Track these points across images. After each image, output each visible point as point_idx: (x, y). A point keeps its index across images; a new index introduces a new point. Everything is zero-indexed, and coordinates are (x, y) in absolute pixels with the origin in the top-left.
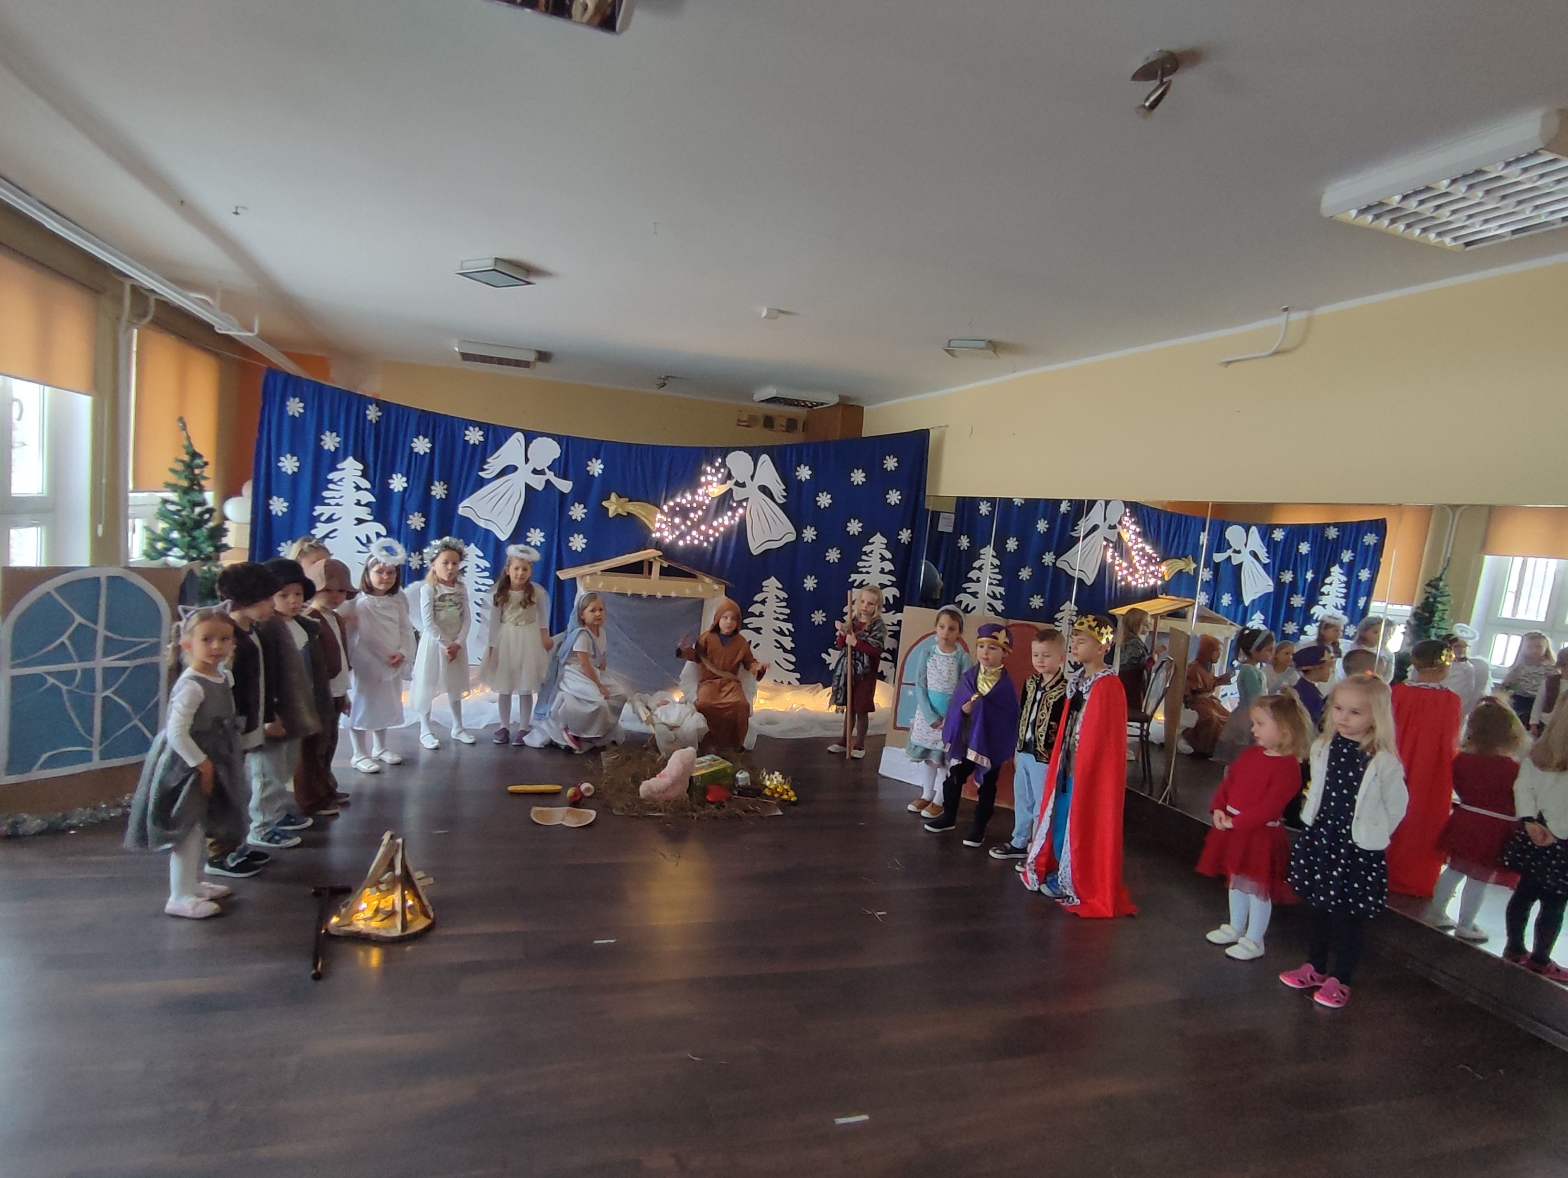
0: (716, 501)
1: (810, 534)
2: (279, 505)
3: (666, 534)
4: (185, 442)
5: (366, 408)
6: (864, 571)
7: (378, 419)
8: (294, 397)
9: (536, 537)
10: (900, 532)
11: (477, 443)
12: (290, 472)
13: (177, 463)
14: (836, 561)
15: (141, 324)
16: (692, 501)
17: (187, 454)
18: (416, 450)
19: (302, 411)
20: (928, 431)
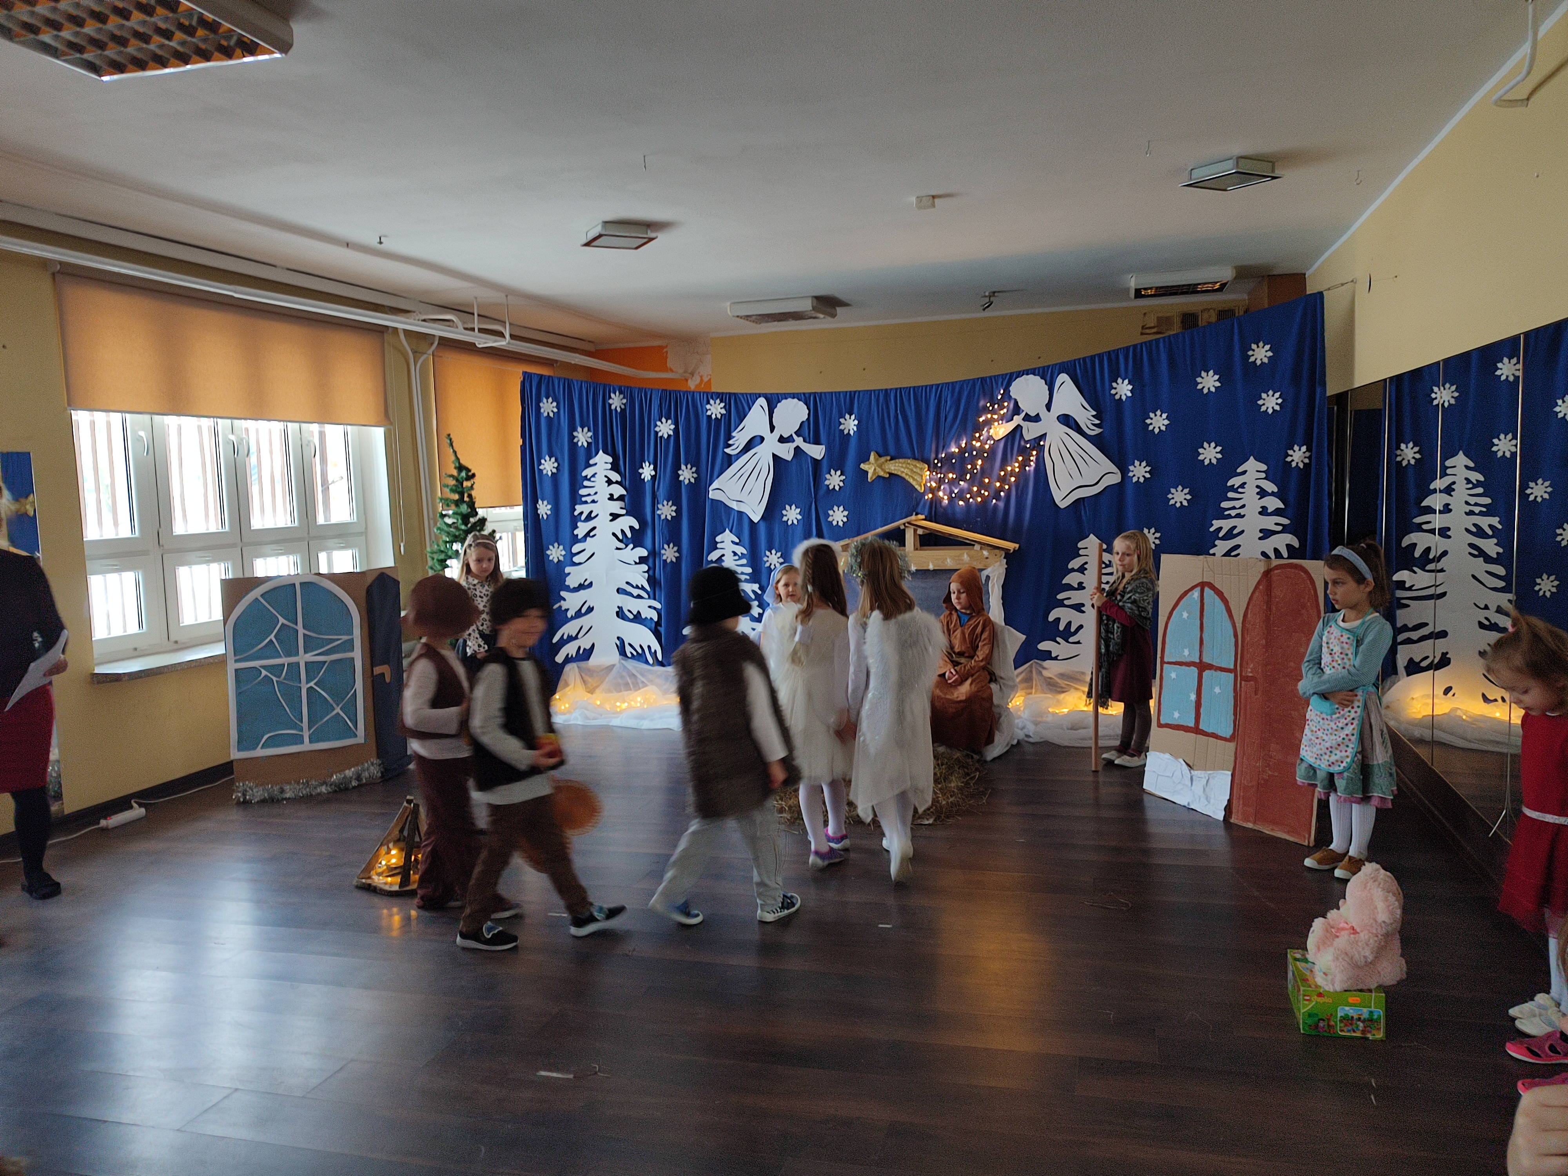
1: (1139, 471)
2: (544, 509)
3: (941, 494)
4: (453, 458)
5: (610, 397)
6: (1233, 515)
7: (623, 407)
8: (547, 398)
9: (792, 514)
10: (1290, 452)
11: (719, 416)
12: (550, 474)
13: (448, 478)
14: (1185, 503)
15: (430, 351)
16: (970, 448)
17: (455, 468)
18: (660, 434)
19: (555, 410)
20: (1320, 294)
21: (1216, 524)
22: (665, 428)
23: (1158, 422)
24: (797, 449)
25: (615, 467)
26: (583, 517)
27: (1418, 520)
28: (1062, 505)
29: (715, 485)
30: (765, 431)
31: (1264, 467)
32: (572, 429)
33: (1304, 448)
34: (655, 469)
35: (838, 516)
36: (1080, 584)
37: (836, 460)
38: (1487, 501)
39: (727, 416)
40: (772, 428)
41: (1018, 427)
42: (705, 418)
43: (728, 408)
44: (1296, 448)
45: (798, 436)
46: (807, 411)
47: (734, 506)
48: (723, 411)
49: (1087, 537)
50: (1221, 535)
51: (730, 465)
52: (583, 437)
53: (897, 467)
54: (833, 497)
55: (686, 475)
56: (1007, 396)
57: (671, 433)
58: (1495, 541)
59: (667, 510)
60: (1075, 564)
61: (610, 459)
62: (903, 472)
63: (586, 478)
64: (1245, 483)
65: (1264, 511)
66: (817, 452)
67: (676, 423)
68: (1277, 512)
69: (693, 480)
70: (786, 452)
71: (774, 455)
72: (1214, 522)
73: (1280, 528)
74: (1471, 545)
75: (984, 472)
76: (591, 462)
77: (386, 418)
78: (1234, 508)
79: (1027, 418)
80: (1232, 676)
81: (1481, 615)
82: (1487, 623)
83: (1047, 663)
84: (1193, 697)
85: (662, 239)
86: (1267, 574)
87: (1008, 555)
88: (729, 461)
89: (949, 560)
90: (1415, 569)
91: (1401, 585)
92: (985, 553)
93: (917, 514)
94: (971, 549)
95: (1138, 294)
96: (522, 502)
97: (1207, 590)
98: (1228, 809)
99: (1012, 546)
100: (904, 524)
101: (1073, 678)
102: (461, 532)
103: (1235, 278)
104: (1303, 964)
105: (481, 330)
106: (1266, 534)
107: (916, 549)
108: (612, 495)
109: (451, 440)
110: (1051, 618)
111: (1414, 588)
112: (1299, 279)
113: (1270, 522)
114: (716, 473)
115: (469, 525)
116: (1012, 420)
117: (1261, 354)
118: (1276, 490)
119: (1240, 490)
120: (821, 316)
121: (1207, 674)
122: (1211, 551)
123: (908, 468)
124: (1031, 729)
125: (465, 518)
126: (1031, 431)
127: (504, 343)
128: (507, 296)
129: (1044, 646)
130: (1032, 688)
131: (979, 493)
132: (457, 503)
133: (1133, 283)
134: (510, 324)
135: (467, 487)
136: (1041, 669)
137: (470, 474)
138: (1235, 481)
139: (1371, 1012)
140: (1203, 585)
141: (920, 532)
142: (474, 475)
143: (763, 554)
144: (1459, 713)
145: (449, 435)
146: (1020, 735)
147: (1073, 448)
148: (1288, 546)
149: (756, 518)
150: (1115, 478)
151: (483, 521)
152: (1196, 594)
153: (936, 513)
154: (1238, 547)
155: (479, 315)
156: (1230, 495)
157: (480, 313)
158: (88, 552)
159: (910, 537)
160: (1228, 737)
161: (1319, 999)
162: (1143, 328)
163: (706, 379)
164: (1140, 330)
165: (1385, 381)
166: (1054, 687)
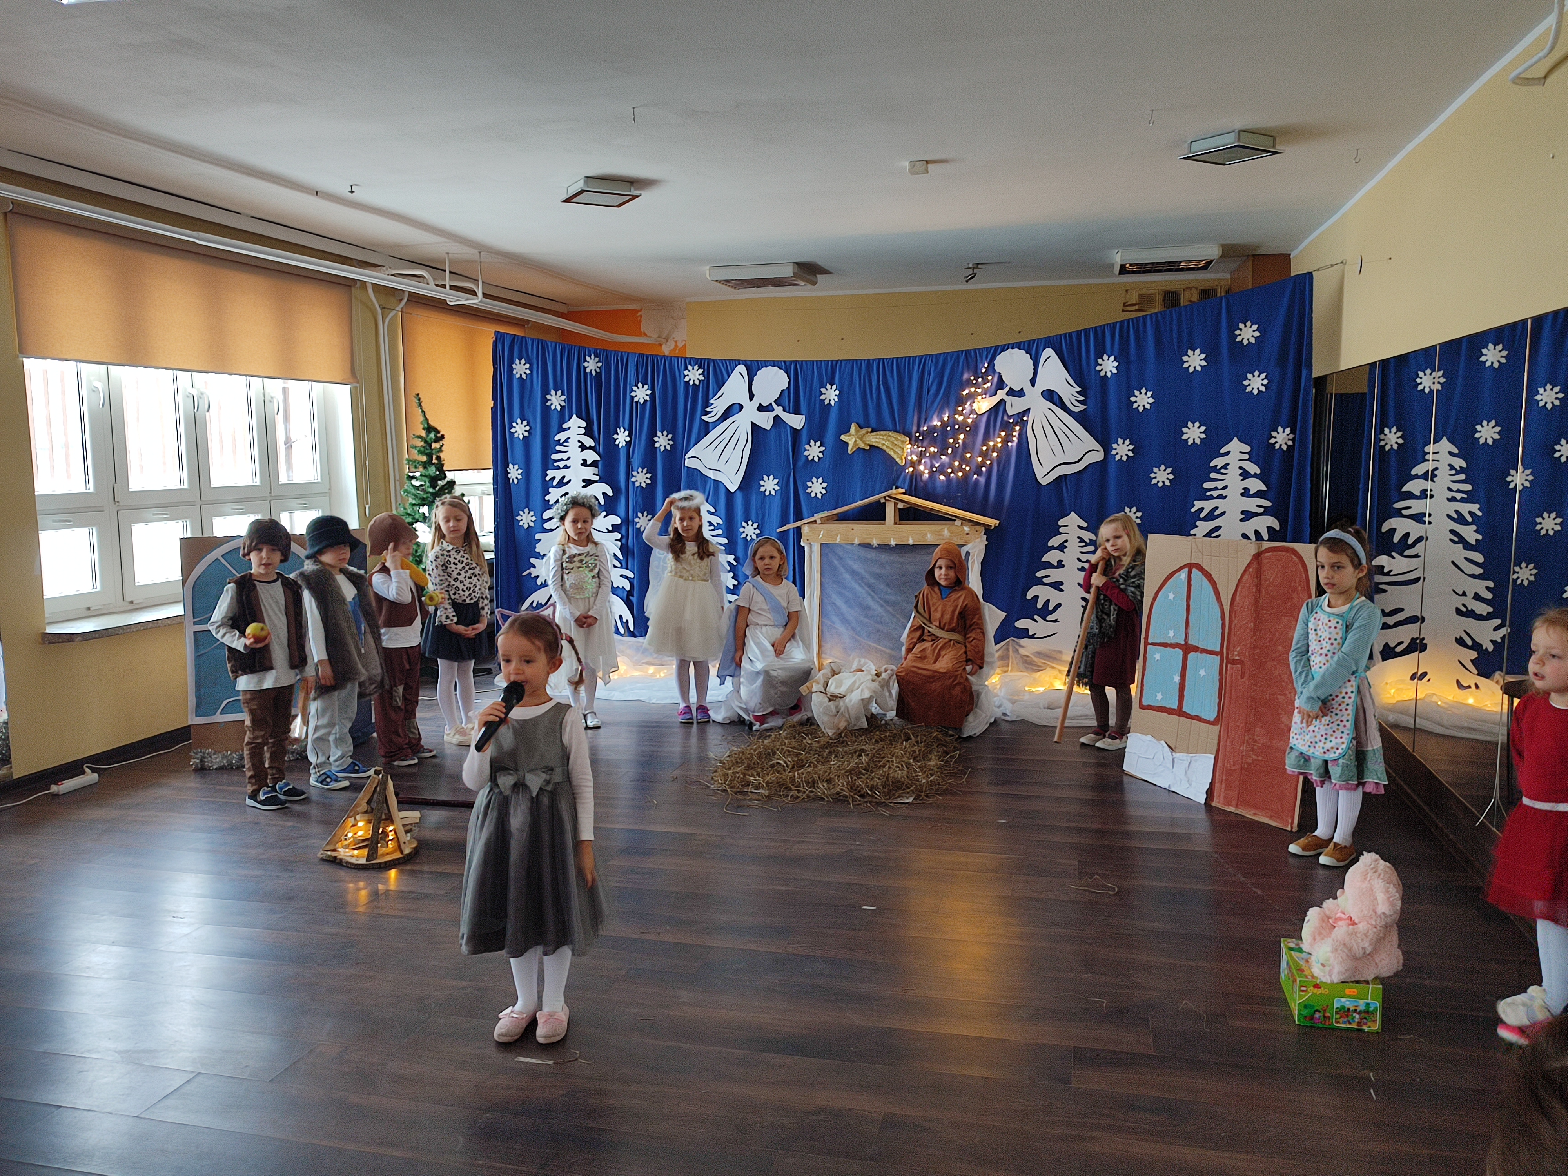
1: (1123, 449)
2: (515, 473)
3: (922, 468)
4: (422, 418)
5: (585, 360)
6: (1215, 496)
7: (598, 370)
8: (520, 360)
9: (770, 485)
10: (1274, 434)
11: (697, 382)
12: (521, 437)
13: (416, 439)
14: (1168, 483)
15: (399, 308)
16: (952, 422)
17: (424, 429)
18: (636, 399)
19: (528, 372)
20: (1310, 275)
21: (1198, 504)
22: (641, 393)
23: (1143, 400)
24: (777, 418)
25: (589, 432)
26: (555, 483)
27: (1398, 505)
28: (1044, 482)
29: (691, 453)
30: (744, 399)
31: (1247, 449)
32: (545, 392)
33: (1288, 430)
34: (630, 435)
35: (817, 488)
36: (1060, 562)
37: (816, 431)
38: (1468, 487)
39: (705, 383)
40: (751, 397)
42: (682, 384)
43: (706, 374)
44: (1280, 429)
45: (778, 405)
47: (711, 474)
48: (701, 378)
49: (1067, 515)
50: (1202, 516)
53: (878, 439)
54: (812, 468)
56: (991, 369)
57: (647, 398)
58: (1474, 527)
59: (641, 478)
60: (1055, 541)
61: (584, 424)
62: (884, 444)
63: (558, 443)
64: (1228, 464)
65: (1246, 493)
66: (796, 421)
67: (653, 389)
68: (1259, 494)
69: (668, 448)
71: (752, 423)
72: (1196, 502)
73: (1261, 510)
74: (1453, 532)
75: (965, 447)
76: (564, 426)
77: (352, 375)
78: (1216, 489)
80: (1218, 658)
81: (1459, 603)
82: (1463, 610)
83: (1024, 641)
84: (1177, 679)
85: (646, 197)
86: (1257, 556)
87: (988, 531)
89: (929, 536)
90: (1394, 554)
91: (1380, 570)
92: (966, 529)
93: (897, 488)
94: (954, 524)
95: (1123, 270)
96: (491, 467)
97: (1194, 570)
98: (1210, 792)
99: (993, 522)
100: (885, 497)
101: (1050, 657)
102: (429, 495)
103: (1221, 257)
104: (1297, 954)
105: (452, 287)
106: (1248, 516)
107: (896, 523)
108: (585, 460)
109: (419, 400)
110: (1029, 596)
111: (1392, 573)
112: (1284, 259)
113: (1252, 504)
114: (692, 441)
115: (437, 488)
117: (1248, 333)
118: (1258, 471)
119: (1223, 471)
120: (803, 283)
121: (1191, 655)
122: (1192, 532)
123: (889, 441)
124: (1008, 708)
125: (433, 481)
127: (476, 301)
128: (480, 252)
129: (1021, 624)
130: (1008, 666)
131: (960, 469)
132: (425, 465)
133: (1118, 258)
134: (483, 282)
135: (436, 448)
136: (1017, 647)
137: (439, 435)
138: (1218, 462)
139: (1368, 1005)
140: (1190, 566)
141: (901, 506)
142: (443, 437)
143: (739, 525)
144: (1435, 698)
145: (418, 395)
146: (998, 713)
147: (1056, 424)
148: (1269, 529)
149: (733, 489)
150: (1098, 456)
151: (452, 484)
152: (1183, 575)
153: (916, 487)
154: (1219, 528)
155: (450, 272)
156: (1213, 475)
157: (452, 271)
158: (39, 507)
159: (890, 511)
160: (1212, 720)
161: (1316, 990)
162: (1124, 305)
163: (680, 345)
164: (1122, 307)
165: (1373, 365)
166: (1030, 665)
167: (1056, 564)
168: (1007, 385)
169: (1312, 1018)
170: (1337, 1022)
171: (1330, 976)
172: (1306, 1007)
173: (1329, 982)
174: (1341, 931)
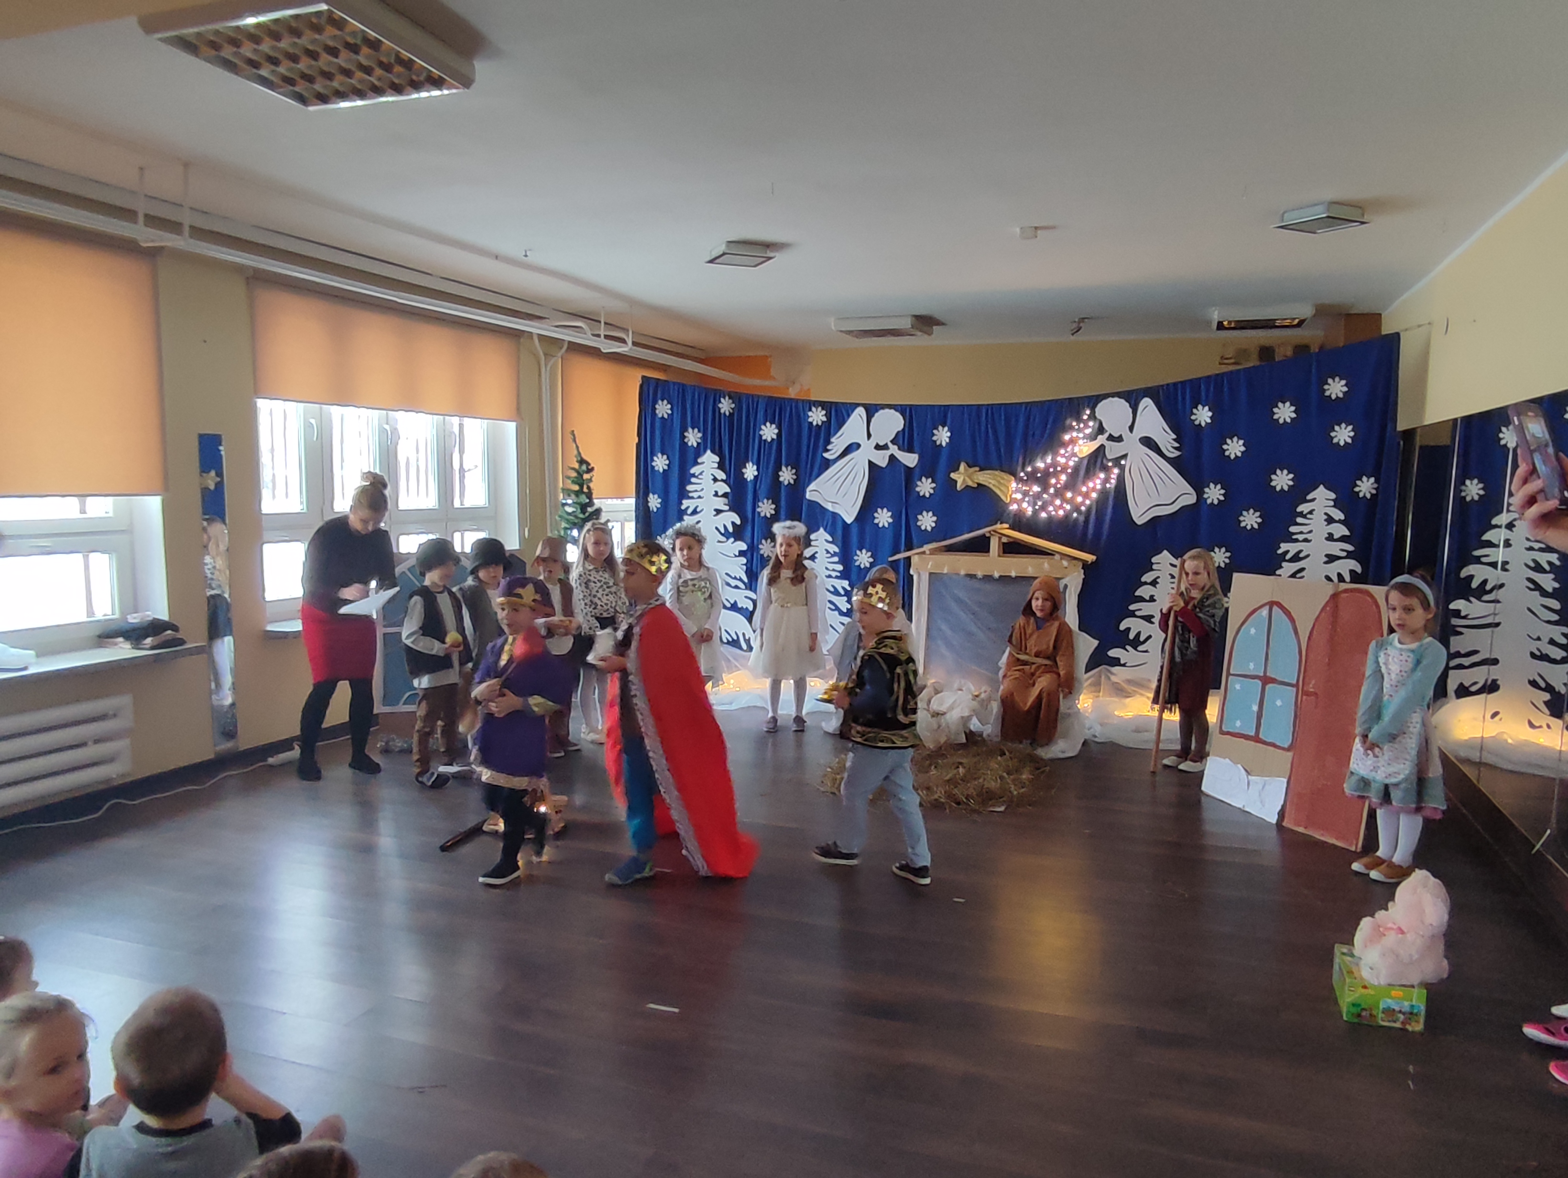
0: (1085, 462)
1: (1214, 494)
2: (654, 502)
3: (1025, 505)
4: (575, 452)
5: (720, 402)
6: (1301, 539)
7: (731, 411)
8: (663, 400)
9: (883, 518)
10: (1358, 482)
11: (820, 423)
12: (661, 470)
13: (570, 471)
14: (1256, 526)
15: (560, 354)
16: (1054, 464)
17: (577, 461)
18: (764, 438)
19: (670, 412)
20: (1398, 335)
21: (1284, 547)
22: (769, 432)
23: (1235, 448)
24: (892, 458)
25: (721, 466)
26: (689, 511)
27: (1477, 553)
28: (1140, 521)
29: (812, 486)
30: (861, 438)
31: (1333, 496)
32: (684, 429)
33: (1372, 480)
34: (758, 470)
35: (927, 521)
36: (1152, 597)
37: (927, 468)
39: (827, 424)
40: (869, 436)
41: (1102, 447)
42: (807, 424)
43: (828, 415)
44: (1365, 479)
46: (903, 422)
47: (829, 507)
48: (824, 419)
49: (1160, 553)
50: (1288, 557)
51: (827, 468)
52: (693, 438)
53: (986, 478)
54: (924, 504)
55: (787, 476)
57: (775, 437)
58: (1551, 576)
59: (766, 508)
60: (1147, 577)
61: (717, 459)
62: (990, 483)
63: (693, 475)
64: (1314, 510)
65: (1330, 538)
66: (910, 460)
67: (779, 427)
68: (1343, 539)
69: (792, 481)
70: (881, 458)
71: (870, 462)
72: (1282, 545)
73: (1344, 554)
74: (1529, 579)
75: (1068, 486)
76: (699, 460)
77: (518, 414)
78: (1301, 533)
79: (1111, 438)
80: (1294, 689)
81: (1533, 647)
82: (1538, 653)
83: (1116, 669)
84: (1255, 708)
85: (779, 258)
86: (1335, 596)
87: (1086, 566)
88: (827, 464)
89: (1030, 569)
90: (1472, 599)
91: (1457, 613)
92: (1065, 563)
93: (1001, 523)
94: (1052, 559)
95: (1220, 326)
96: (634, 495)
97: (1275, 608)
98: (1282, 814)
99: (1090, 558)
100: (990, 532)
101: (1140, 684)
103: (1314, 316)
104: (1349, 958)
105: (606, 337)
106: (1331, 559)
107: (999, 556)
108: (716, 492)
109: (574, 435)
110: (1122, 627)
111: (1469, 617)
112: (1376, 318)
113: (1336, 548)
115: (587, 514)
116: (1095, 439)
117: (1336, 388)
118: (1342, 517)
119: (1309, 516)
120: (919, 333)
121: (1269, 686)
122: (1278, 572)
123: (995, 479)
124: (1098, 730)
125: (583, 507)
126: (1113, 451)
127: (626, 349)
128: (631, 307)
129: (1113, 653)
130: (1099, 692)
131: (1061, 507)
132: (577, 494)
133: (1216, 316)
134: (633, 333)
135: (587, 479)
136: (1109, 675)
137: (590, 467)
138: (1303, 508)
139: (1412, 1006)
140: (1272, 604)
141: (1004, 540)
142: (593, 469)
143: (854, 553)
144: (1505, 736)
145: (573, 431)
146: (1088, 734)
147: (1153, 468)
148: (1352, 572)
149: (849, 520)
150: (1191, 499)
151: (598, 512)
152: (1265, 612)
153: (1019, 523)
154: (1303, 569)
155: (606, 323)
156: (1299, 520)
157: (607, 321)
158: (264, 524)
159: (994, 544)
160: (1286, 746)
161: (1363, 991)
162: (1222, 358)
163: (806, 388)
164: (1218, 359)
165: (1456, 420)
166: (1121, 692)
167: (1148, 598)
168: (1107, 431)
169: (1359, 1015)
170: (1383, 1020)
171: (1378, 978)
172: (1354, 1005)
173: (1376, 984)
174: (1391, 939)
